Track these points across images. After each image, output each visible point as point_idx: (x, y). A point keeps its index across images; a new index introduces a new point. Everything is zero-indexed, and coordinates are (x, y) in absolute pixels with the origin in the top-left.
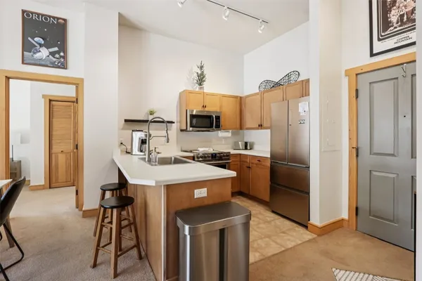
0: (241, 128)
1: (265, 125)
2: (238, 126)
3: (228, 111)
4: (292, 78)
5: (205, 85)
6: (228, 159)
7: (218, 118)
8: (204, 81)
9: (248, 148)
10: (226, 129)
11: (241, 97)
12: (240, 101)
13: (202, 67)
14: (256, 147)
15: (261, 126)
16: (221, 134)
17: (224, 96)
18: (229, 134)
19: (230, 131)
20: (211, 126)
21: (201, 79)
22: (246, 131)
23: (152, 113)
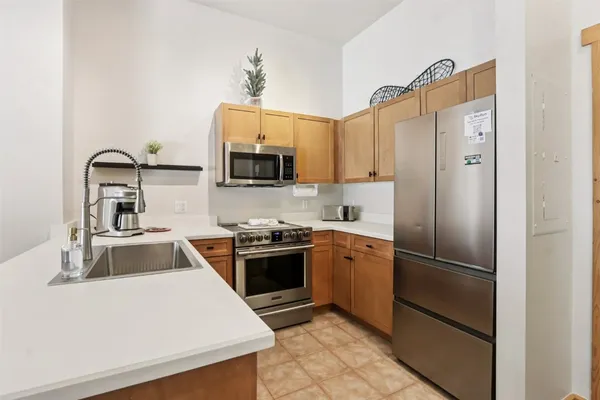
0: (336, 180)
1: (382, 174)
2: (331, 176)
3: (310, 148)
4: (438, 76)
5: (265, 95)
6: (309, 242)
7: (289, 160)
8: (263, 88)
9: (350, 218)
10: (306, 182)
11: (336, 122)
12: (335, 130)
13: (257, 61)
14: (364, 216)
15: (373, 175)
16: (298, 191)
17: (302, 118)
18: (313, 192)
19: (316, 185)
20: (276, 177)
21: (256, 84)
22: (346, 186)
23: (153, 150)
